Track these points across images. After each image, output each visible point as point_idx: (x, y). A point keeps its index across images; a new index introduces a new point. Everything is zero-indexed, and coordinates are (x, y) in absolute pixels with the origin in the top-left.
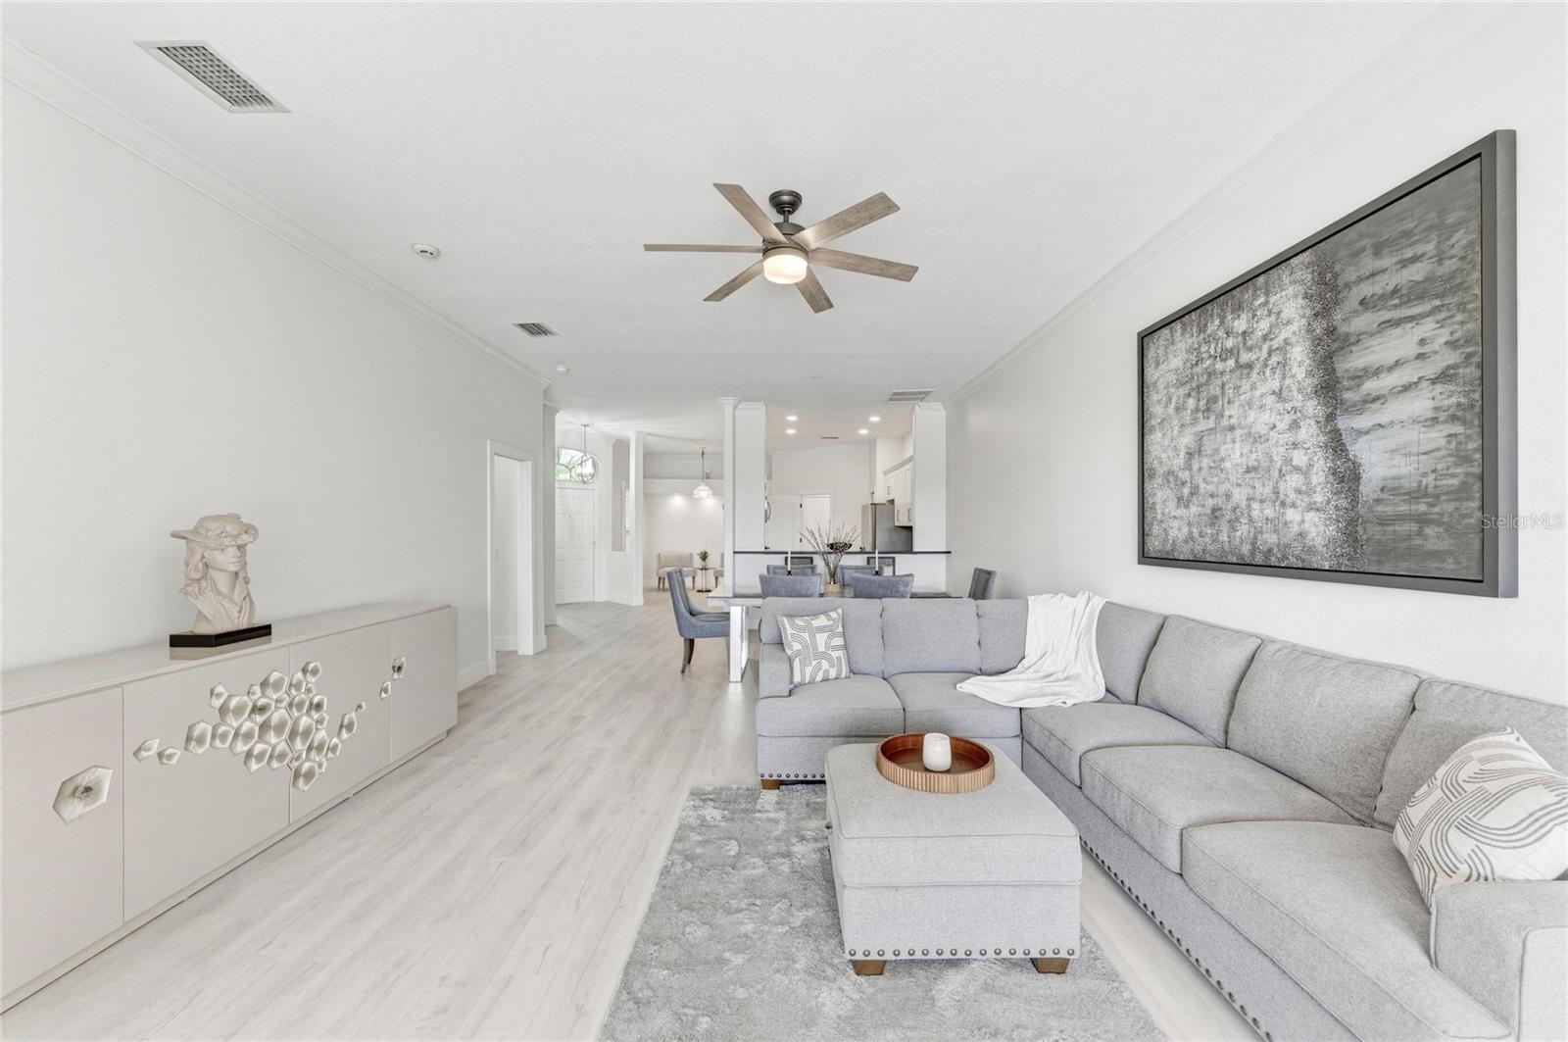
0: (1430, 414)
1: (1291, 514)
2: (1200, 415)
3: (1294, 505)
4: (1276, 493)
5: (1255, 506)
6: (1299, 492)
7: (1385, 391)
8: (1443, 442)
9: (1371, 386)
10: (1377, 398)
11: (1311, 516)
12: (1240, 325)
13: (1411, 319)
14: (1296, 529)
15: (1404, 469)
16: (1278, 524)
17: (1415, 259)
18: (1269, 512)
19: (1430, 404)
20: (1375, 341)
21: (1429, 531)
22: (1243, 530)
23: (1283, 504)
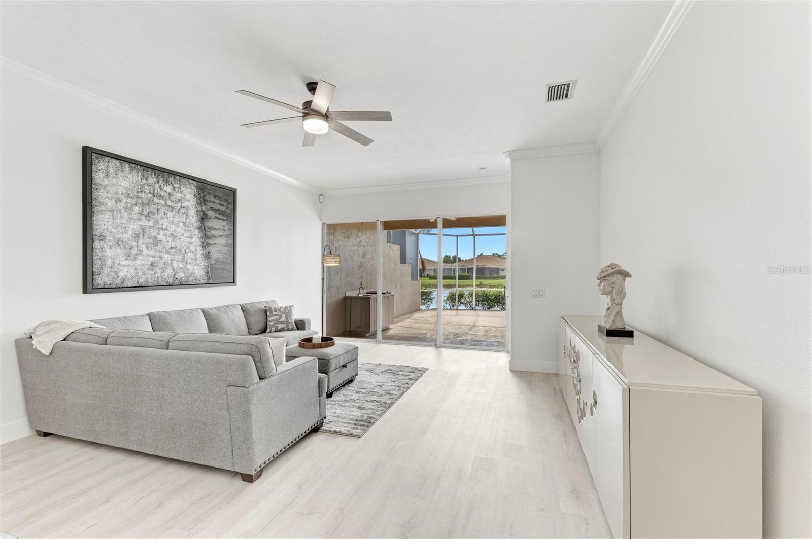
0: (225, 244)
1: (189, 266)
2: (143, 217)
3: (190, 264)
4: (183, 258)
5: (175, 262)
6: (192, 259)
7: (216, 235)
8: (227, 251)
9: (213, 232)
10: (214, 236)
11: (196, 267)
12: (168, 189)
13: (222, 219)
14: (191, 271)
15: (220, 256)
16: (185, 270)
17: (222, 205)
18: (181, 265)
19: (225, 242)
20: (212, 220)
21: (225, 272)
22: (169, 271)
23: (187, 263)
